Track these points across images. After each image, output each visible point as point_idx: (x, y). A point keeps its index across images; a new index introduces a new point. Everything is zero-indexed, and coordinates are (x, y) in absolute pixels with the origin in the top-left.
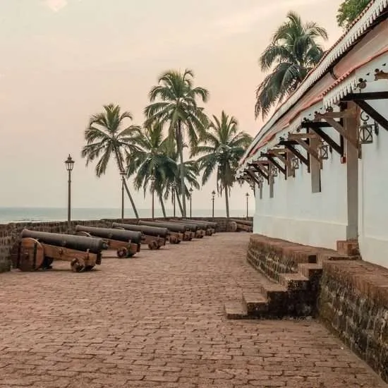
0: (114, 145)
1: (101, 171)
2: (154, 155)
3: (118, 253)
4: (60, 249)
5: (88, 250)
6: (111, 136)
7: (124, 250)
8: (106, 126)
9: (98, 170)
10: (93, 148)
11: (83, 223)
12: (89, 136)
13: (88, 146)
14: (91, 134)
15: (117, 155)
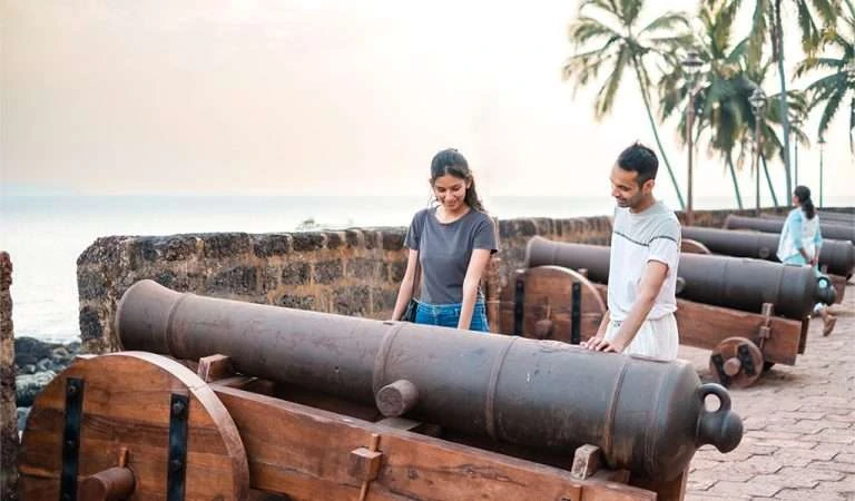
0: (632, 51)
1: (605, 109)
2: (715, 76)
3: (717, 361)
4: (367, 438)
5: (584, 453)
6: (624, 33)
7: (744, 352)
8: (615, 11)
9: (597, 107)
10: (585, 61)
11: (558, 228)
12: (577, 34)
13: (576, 57)
14: (582, 29)
15: (638, 72)
